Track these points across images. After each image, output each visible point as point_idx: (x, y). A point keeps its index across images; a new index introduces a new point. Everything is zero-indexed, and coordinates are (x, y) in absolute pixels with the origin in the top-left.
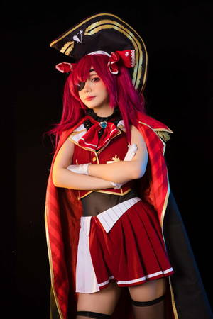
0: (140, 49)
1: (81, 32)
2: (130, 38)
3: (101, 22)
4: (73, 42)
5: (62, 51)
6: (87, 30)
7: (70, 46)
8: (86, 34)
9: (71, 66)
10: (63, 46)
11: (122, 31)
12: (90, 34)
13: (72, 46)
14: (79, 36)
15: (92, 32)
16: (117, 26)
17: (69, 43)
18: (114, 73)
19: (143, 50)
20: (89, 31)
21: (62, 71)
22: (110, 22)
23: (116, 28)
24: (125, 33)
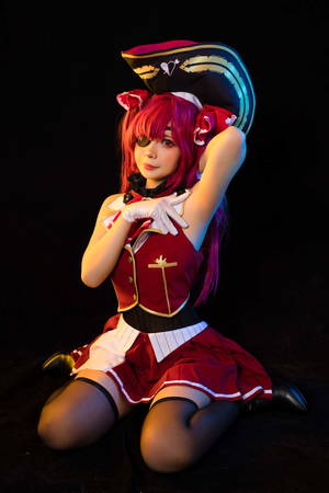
6: (187, 62)
7: (152, 72)
8: (182, 67)
9: (141, 102)
10: (141, 67)
12: (188, 70)
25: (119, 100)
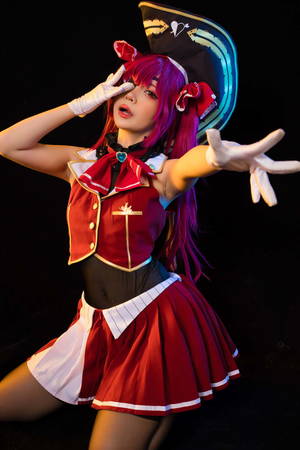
1: (187, 26)
2: (226, 90)
3: (216, 40)
4: (167, 26)
5: (146, 24)
6: (195, 31)
7: (161, 27)
8: (189, 33)
9: (135, 54)
11: (225, 73)
13: (162, 30)
14: (180, 27)
15: (197, 40)
16: (227, 63)
17: (162, 23)
20: (195, 35)
22: (225, 51)
23: (223, 64)
25: (115, 46)
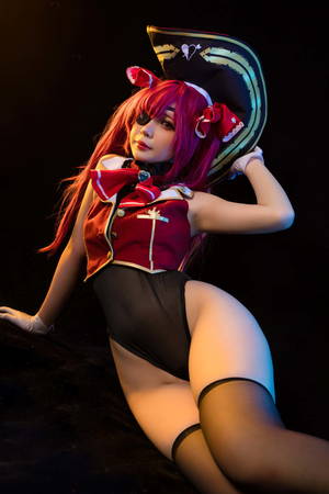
0: (255, 128)
1: (198, 47)
2: (254, 105)
3: (234, 55)
4: (177, 50)
5: (157, 50)
6: (208, 50)
7: (171, 51)
8: (202, 54)
9: (151, 80)
10: (162, 45)
11: (250, 88)
12: (207, 59)
13: (173, 55)
14: (191, 50)
15: (212, 60)
16: (249, 77)
17: (171, 47)
18: (199, 134)
19: (257, 132)
20: (209, 55)
21: (133, 81)
22: (246, 64)
23: (246, 78)
24: (252, 93)
